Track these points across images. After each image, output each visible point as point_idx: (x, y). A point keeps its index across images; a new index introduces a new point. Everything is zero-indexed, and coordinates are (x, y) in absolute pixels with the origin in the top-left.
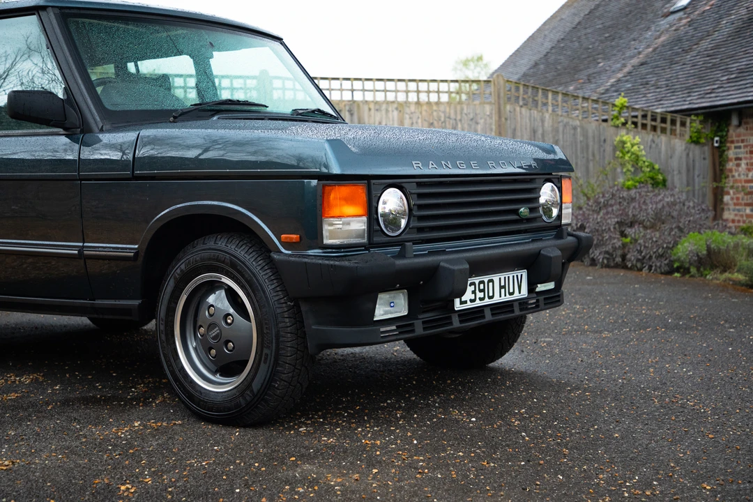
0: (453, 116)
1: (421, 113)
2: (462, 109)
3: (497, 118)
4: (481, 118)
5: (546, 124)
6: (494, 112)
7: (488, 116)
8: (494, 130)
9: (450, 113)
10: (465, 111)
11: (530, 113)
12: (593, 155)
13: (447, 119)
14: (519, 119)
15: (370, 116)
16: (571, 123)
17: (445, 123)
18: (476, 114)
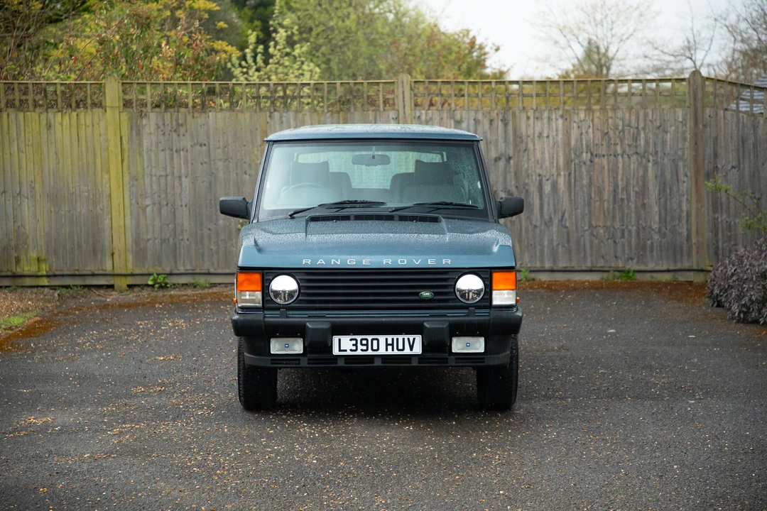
0: (633, 123)
1: (592, 120)
2: (646, 115)
3: (692, 125)
4: (671, 126)
5: (760, 132)
6: (688, 117)
7: (681, 122)
8: (689, 140)
9: (630, 121)
10: (650, 117)
11: (738, 117)
13: (627, 128)
14: (722, 126)
15: (528, 126)
17: (624, 133)
18: (664, 121)
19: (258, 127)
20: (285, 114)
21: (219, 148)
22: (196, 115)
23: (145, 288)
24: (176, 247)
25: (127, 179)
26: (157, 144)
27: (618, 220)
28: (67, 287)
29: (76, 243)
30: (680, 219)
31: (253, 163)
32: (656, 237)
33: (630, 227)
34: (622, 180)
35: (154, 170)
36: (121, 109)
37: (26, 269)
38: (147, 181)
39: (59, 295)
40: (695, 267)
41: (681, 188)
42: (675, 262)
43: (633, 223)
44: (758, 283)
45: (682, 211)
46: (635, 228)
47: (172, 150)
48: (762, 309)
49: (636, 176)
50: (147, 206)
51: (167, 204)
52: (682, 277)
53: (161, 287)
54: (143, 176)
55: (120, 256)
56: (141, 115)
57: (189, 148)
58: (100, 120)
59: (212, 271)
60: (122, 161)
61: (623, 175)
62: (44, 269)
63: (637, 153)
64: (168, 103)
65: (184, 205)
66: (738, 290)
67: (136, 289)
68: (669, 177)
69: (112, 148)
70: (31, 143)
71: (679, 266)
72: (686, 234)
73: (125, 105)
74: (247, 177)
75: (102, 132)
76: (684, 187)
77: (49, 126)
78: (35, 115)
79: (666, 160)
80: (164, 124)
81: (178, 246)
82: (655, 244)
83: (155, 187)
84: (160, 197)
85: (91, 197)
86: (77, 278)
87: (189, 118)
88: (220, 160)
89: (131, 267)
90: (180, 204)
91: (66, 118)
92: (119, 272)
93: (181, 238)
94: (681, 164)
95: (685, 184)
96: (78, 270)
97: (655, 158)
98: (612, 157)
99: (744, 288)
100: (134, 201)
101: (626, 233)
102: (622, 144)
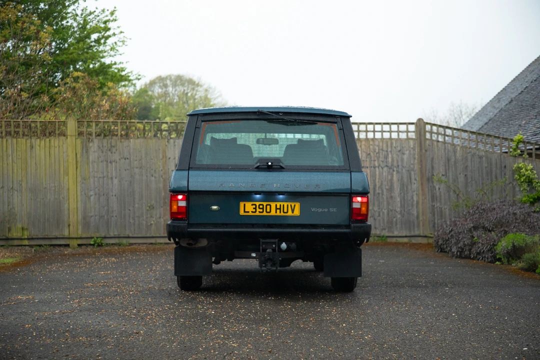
0: (385, 148)
2: (392, 144)
3: (419, 150)
4: (406, 151)
5: (458, 155)
6: (416, 145)
7: (412, 148)
8: (417, 159)
9: (382, 147)
10: (394, 145)
11: (445, 147)
12: (496, 178)
13: (381, 151)
14: (436, 151)
16: (477, 153)
17: (379, 154)
18: (403, 147)
19: (160, 148)
20: (177, 141)
21: (136, 160)
22: (123, 140)
23: (89, 246)
24: (108, 222)
25: (79, 179)
26: (98, 158)
27: (376, 206)
28: (40, 246)
29: (46, 218)
30: (412, 205)
31: (157, 170)
32: (399, 216)
33: (383, 210)
34: (379, 182)
35: (96, 173)
36: (77, 137)
37: (14, 234)
38: (92, 180)
39: (35, 250)
40: (422, 235)
41: (413, 187)
42: (410, 231)
43: (385, 208)
44: (468, 234)
45: (413, 201)
46: (386, 210)
47: (107, 162)
48: (471, 249)
49: (386, 180)
50: (91, 196)
51: (104, 195)
52: (414, 241)
53: (99, 246)
54: (89, 177)
55: (73, 226)
56: (89, 141)
57: (118, 160)
58: (63, 143)
59: (131, 235)
60: (77, 168)
61: (379, 179)
62: (26, 234)
63: (387, 166)
64: (105, 134)
65: (114, 195)
66: (456, 239)
67: (83, 247)
68: (405, 180)
69: (70, 160)
70: (20, 157)
71: (412, 234)
72: (416, 215)
73: (79, 134)
74: (153, 178)
75: (64, 150)
76: (414, 187)
77: (32, 147)
78: (24, 140)
79: (404, 170)
80: (103, 146)
81: (110, 221)
82: (398, 221)
83: (96, 184)
84: (99, 190)
85: (57, 190)
86: (47, 240)
87: (118, 143)
88: (137, 168)
89: (80, 233)
90: (111, 194)
91: (43, 142)
92: (73, 236)
93: (112, 215)
94: (412, 173)
95: (415, 185)
96: (47, 235)
97: (398, 169)
98: (373, 168)
99: (459, 238)
100: (83, 193)
101: (381, 214)
102: (378, 160)
